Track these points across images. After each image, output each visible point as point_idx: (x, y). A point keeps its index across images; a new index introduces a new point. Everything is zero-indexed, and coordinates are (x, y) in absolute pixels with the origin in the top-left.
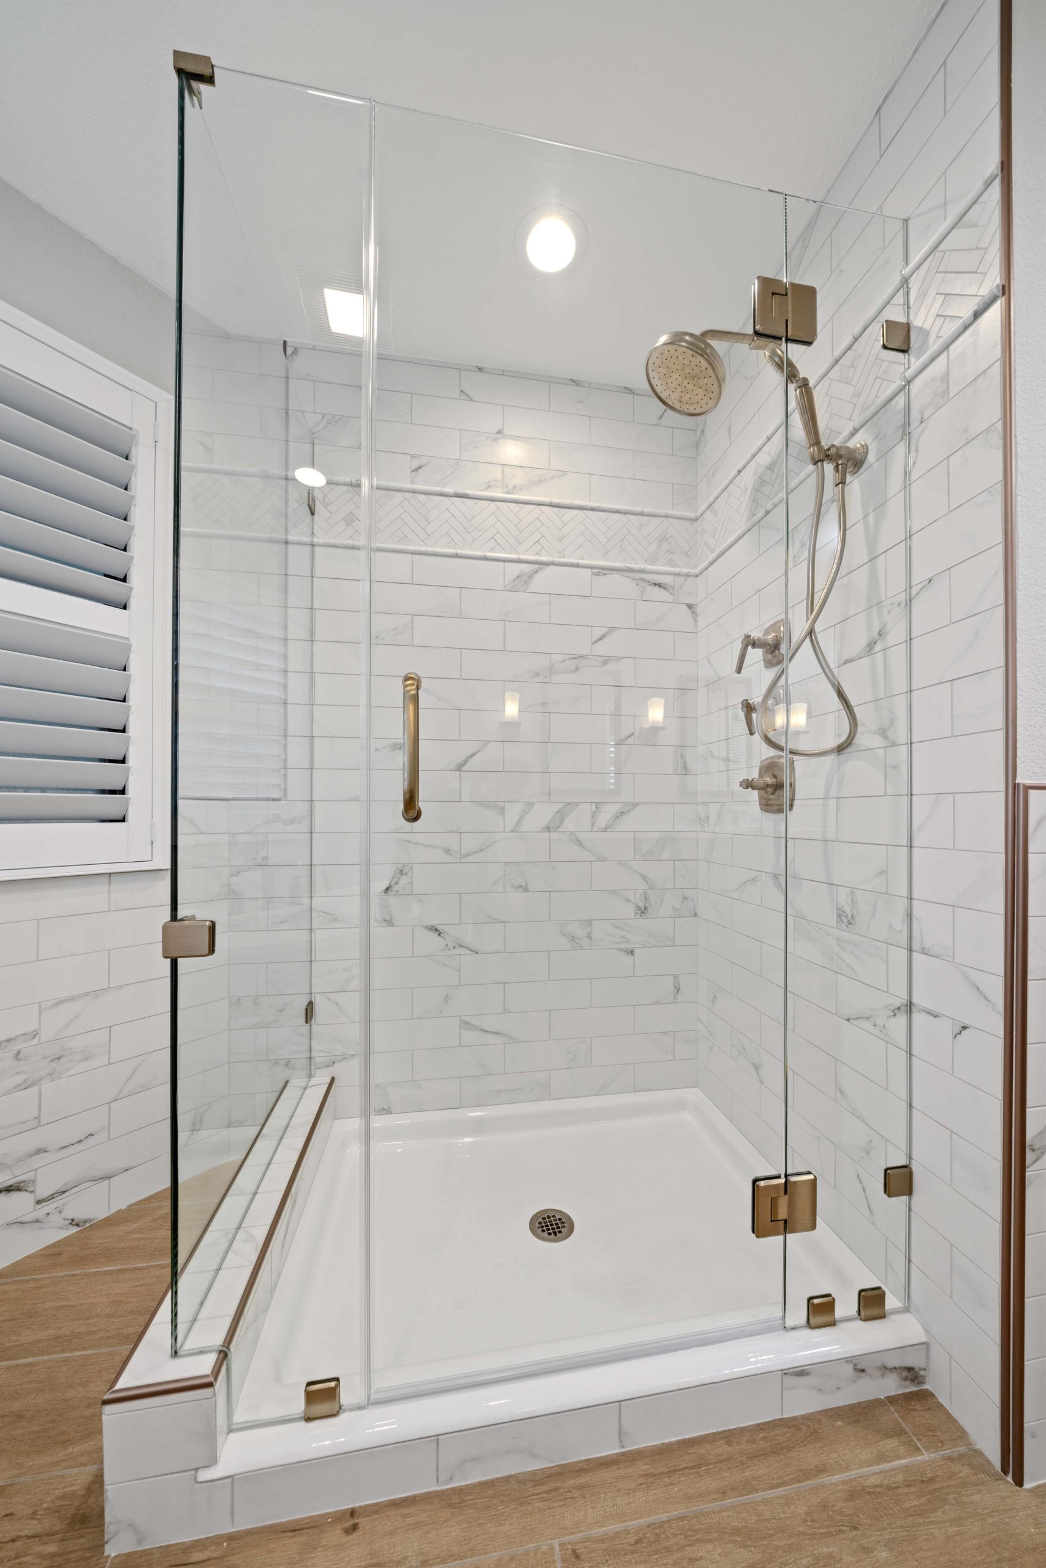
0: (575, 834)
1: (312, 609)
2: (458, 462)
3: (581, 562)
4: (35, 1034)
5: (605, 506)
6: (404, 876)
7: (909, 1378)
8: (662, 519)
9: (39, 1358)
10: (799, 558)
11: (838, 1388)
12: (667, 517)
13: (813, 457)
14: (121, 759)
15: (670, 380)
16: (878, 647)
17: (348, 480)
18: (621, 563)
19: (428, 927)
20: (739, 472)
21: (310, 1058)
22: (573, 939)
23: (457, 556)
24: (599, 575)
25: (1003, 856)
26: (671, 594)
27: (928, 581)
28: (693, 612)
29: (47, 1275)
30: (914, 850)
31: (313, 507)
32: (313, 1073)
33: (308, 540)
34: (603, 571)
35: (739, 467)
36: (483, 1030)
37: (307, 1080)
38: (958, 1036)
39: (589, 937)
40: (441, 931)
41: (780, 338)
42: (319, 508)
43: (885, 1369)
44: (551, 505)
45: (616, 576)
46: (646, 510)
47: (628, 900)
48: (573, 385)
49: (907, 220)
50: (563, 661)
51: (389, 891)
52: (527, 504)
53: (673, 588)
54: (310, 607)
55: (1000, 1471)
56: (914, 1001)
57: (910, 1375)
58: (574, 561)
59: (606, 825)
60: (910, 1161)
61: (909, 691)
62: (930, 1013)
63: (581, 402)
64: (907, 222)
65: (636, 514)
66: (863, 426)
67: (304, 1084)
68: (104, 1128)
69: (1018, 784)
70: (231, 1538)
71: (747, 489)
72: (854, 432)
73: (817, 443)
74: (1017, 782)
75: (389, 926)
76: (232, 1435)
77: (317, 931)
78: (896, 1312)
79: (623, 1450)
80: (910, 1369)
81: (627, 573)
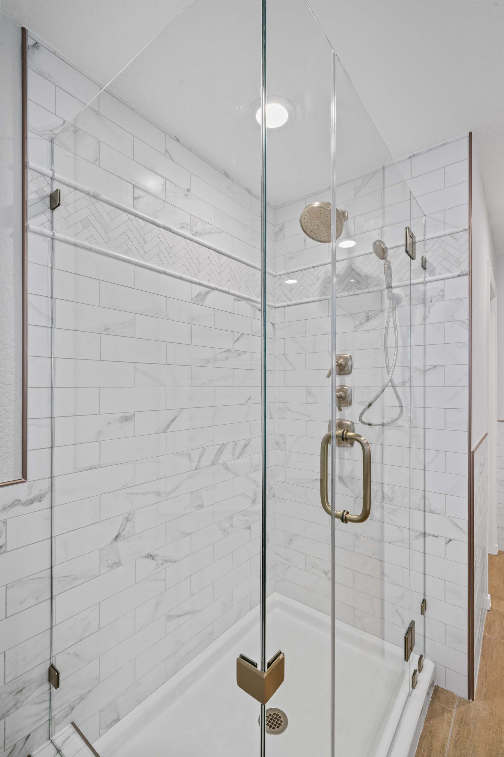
0: (225, 464)
2: (164, 202)
3: (229, 290)
5: (240, 258)
6: (129, 522)
10: (358, 329)
17: (86, 189)
18: (246, 295)
19: (145, 556)
22: (224, 530)
23: (163, 272)
24: (237, 300)
25: (468, 477)
27: (433, 366)
28: (274, 327)
30: (426, 471)
34: (239, 299)
36: (178, 616)
38: (448, 544)
39: (232, 526)
40: (154, 555)
44: (215, 250)
45: (244, 302)
47: (248, 497)
48: (225, 176)
50: (221, 353)
51: (118, 538)
52: (203, 245)
56: (426, 532)
58: (226, 289)
59: (240, 454)
60: (425, 597)
61: (424, 407)
62: (434, 536)
63: (228, 188)
74: (471, 451)
75: (118, 567)
81: (249, 302)
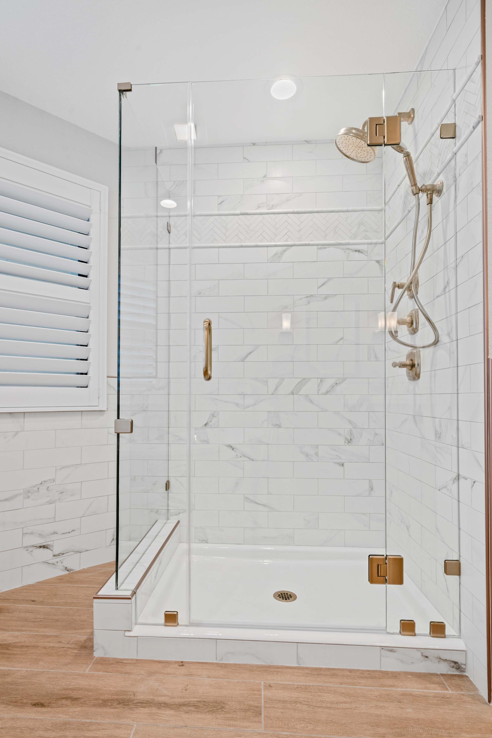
0: (308, 396)
1: (169, 281)
2: (242, 196)
3: (311, 243)
4: (54, 480)
5: (325, 209)
6: (214, 418)
7: (455, 667)
8: (360, 212)
9: (61, 607)
11: (412, 663)
12: (363, 211)
13: (413, 192)
14: (86, 359)
15: (349, 148)
16: (447, 290)
18: (335, 240)
19: (227, 445)
20: (399, 186)
21: (168, 510)
22: (307, 455)
23: (242, 247)
24: (322, 249)
25: (484, 394)
26: (366, 255)
27: (461, 257)
28: (380, 265)
29: (59, 585)
30: (459, 395)
31: (170, 230)
32: (169, 518)
33: (167, 246)
34: (324, 247)
35: (398, 184)
36: (256, 503)
37: (166, 521)
38: (472, 487)
39: (317, 454)
40: (234, 448)
41: (382, 145)
42: (172, 230)
43: (440, 659)
44: (293, 213)
45: (332, 249)
46: (350, 208)
47: (340, 434)
48: (306, 144)
49: (455, 69)
50: (301, 299)
51: (207, 425)
52: (280, 214)
53: (367, 252)
54: (168, 280)
55: (488, 702)
56: (460, 473)
57: (455, 666)
58: (307, 242)
59: (327, 391)
60: (459, 558)
61: (456, 313)
62: (464, 478)
63: (311, 152)
64: (455, 70)
65: (343, 212)
66: (442, 172)
67: (165, 522)
68: (79, 529)
69: (489, 359)
70: (137, 660)
71: (402, 196)
72: (438, 174)
73: (415, 185)
74: (489, 358)
75: (207, 444)
76: (137, 626)
77: (172, 445)
78: (453, 636)
79: (299, 666)
80: (456, 663)
81: (339, 246)
